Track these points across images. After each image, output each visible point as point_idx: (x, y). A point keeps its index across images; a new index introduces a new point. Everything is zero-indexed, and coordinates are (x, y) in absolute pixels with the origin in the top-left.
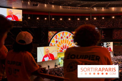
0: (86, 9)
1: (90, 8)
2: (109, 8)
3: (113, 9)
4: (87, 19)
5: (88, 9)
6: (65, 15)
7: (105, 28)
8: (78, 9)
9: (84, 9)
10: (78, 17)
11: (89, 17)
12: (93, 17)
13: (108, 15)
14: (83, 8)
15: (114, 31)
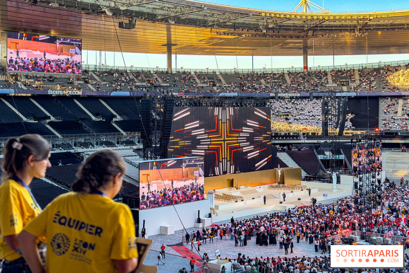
15: (383, 105)
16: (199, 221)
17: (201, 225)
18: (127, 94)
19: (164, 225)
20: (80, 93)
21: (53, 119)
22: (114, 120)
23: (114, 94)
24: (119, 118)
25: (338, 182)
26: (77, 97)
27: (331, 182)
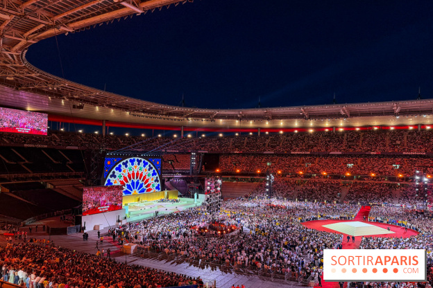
0: (175, 120)
1: (182, 118)
2: (216, 120)
3: (221, 122)
4: (175, 136)
5: (179, 120)
6: (135, 128)
7: (207, 152)
8: (160, 118)
9: (172, 119)
10: (160, 132)
11: (179, 133)
12: (186, 133)
13: (212, 131)
14: (171, 117)
15: (221, 158)
16: (119, 221)
17: (120, 224)
18: (77, 148)
19: (97, 224)
20: (46, 146)
21: (27, 162)
22: (68, 163)
23: (68, 147)
24: (71, 162)
25: (198, 198)
26: (44, 149)
27: (193, 197)
